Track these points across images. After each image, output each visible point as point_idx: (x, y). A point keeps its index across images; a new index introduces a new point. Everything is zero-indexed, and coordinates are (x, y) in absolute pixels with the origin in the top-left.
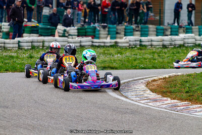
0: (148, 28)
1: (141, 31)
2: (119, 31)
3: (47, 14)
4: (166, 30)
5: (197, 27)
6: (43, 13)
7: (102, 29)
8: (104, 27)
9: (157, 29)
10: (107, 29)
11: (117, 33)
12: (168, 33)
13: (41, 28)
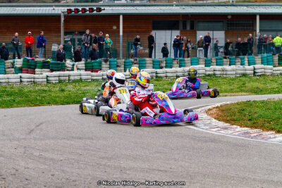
0: (145, 60)
1: (139, 64)
2: (119, 64)
3: (56, 50)
4: (162, 62)
5: (189, 59)
6: (52, 50)
7: (103, 63)
8: (106, 61)
9: (153, 61)
10: (108, 63)
11: (118, 66)
12: (164, 65)
13: (52, 63)
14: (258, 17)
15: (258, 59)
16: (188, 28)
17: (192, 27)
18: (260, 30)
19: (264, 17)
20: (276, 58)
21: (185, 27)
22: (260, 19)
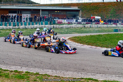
9: (13, 23)
14: (41, 10)
15: (44, 23)
16: (20, 13)
17: (21, 13)
18: (42, 14)
19: (43, 10)
20: (49, 23)
21: (18, 13)
22: (42, 11)
